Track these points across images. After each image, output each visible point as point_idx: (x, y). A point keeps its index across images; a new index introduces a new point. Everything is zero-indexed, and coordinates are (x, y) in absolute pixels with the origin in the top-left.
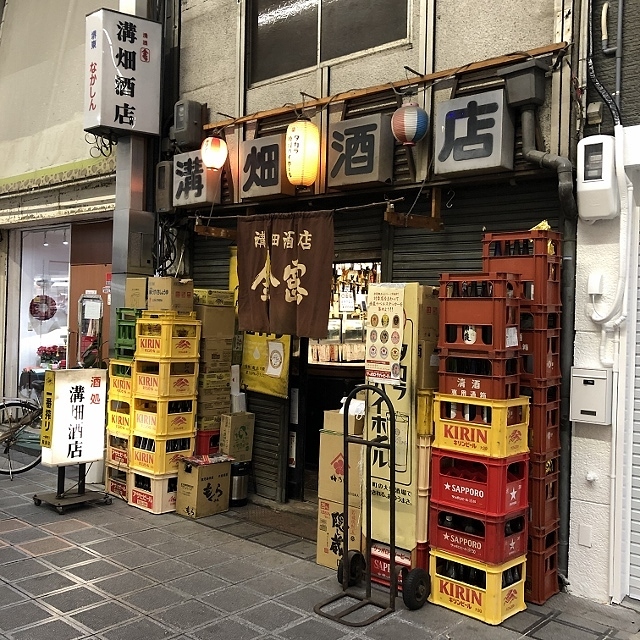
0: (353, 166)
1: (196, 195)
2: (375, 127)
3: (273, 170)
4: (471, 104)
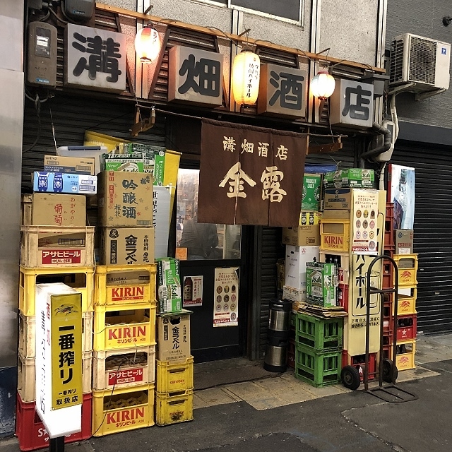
0: (287, 101)
1: (109, 80)
2: (302, 79)
3: (214, 82)
4: (359, 87)
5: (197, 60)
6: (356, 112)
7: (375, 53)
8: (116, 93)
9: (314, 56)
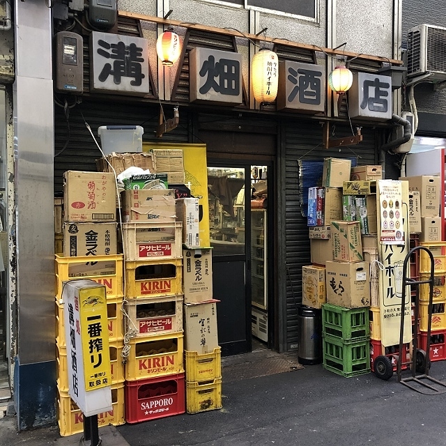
0: (305, 97)
1: (133, 83)
2: (320, 74)
3: (233, 82)
4: (377, 80)
5: (217, 60)
6: (375, 104)
7: (391, 45)
8: (140, 96)
9: (331, 51)
